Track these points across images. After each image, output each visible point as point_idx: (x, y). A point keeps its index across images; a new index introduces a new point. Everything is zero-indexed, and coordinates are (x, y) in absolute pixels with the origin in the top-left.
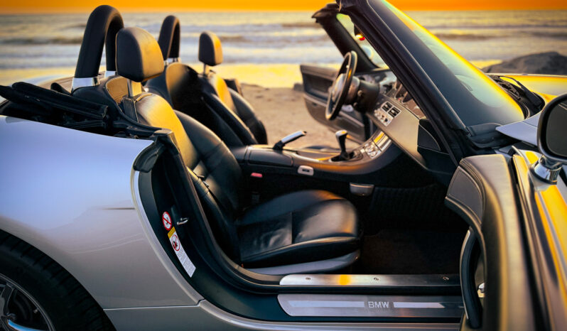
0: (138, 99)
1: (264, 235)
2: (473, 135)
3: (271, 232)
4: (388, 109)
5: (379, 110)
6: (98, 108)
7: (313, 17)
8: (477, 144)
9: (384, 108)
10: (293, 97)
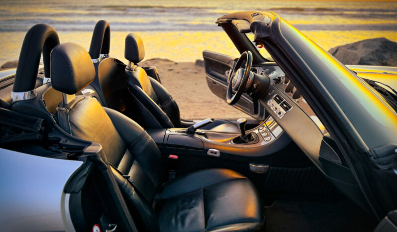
0: (71, 107)
1: (181, 213)
2: (375, 156)
3: (187, 211)
4: (280, 102)
5: (271, 101)
6: (34, 122)
7: (216, 23)
8: (379, 166)
9: (275, 99)
10: (195, 71)
